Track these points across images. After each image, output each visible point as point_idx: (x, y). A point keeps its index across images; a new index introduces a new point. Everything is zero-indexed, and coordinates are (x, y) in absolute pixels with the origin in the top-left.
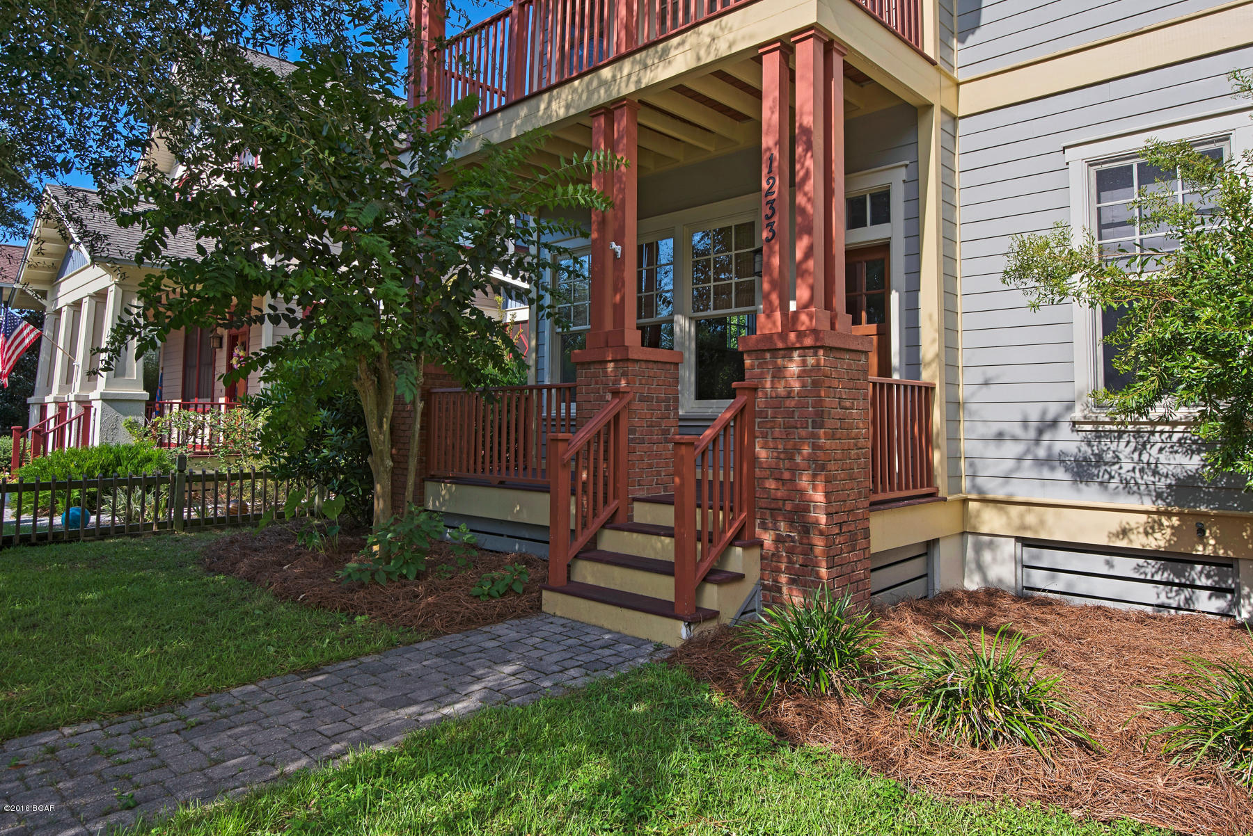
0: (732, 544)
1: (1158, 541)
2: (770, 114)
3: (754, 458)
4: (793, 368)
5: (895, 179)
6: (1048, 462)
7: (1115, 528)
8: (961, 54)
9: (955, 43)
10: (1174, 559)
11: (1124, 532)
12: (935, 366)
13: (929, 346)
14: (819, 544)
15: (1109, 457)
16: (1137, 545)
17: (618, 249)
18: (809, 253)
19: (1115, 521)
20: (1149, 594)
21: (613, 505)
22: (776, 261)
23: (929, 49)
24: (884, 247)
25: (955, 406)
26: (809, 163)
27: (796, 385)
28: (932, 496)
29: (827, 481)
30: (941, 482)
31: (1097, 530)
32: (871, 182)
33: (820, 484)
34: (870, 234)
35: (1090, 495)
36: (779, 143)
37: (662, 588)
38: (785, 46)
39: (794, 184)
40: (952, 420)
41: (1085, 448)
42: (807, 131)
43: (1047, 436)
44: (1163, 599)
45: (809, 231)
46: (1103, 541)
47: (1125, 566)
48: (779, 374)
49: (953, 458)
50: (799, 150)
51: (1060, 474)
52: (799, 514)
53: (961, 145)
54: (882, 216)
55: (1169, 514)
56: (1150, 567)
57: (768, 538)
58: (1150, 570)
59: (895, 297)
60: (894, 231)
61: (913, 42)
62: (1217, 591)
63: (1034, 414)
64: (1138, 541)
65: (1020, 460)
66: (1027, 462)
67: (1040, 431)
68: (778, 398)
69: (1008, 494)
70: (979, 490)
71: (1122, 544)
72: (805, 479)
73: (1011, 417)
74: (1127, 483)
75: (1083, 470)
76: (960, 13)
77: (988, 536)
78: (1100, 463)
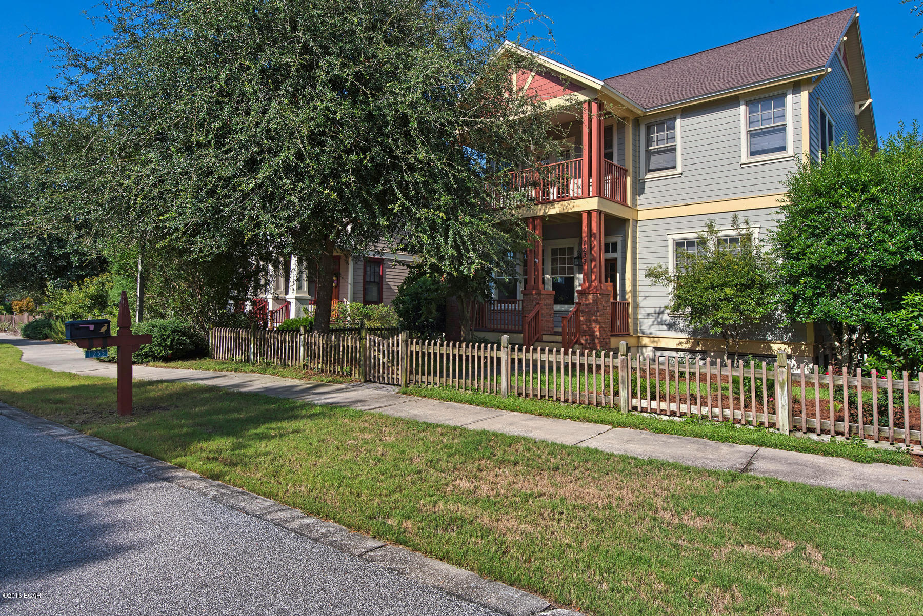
1: (688, 346)
2: (585, 228)
3: (580, 321)
4: (591, 296)
5: (618, 240)
6: (661, 323)
7: (678, 343)
8: (640, 200)
9: (638, 197)
10: (692, 351)
11: (680, 344)
12: (630, 294)
13: (628, 287)
14: (597, 341)
15: (677, 323)
17: (537, 261)
18: (595, 266)
19: (678, 341)
21: (538, 335)
22: (586, 267)
23: (629, 203)
24: (615, 260)
25: (636, 306)
26: (595, 243)
27: (591, 301)
28: (628, 335)
29: (600, 328)
30: (631, 332)
31: (673, 344)
32: (612, 239)
33: (598, 327)
34: (611, 255)
35: (672, 334)
36: (587, 236)
38: (589, 212)
39: (591, 248)
40: (635, 313)
41: (671, 321)
42: (594, 234)
43: (661, 316)
45: (595, 261)
46: (675, 347)
48: (586, 298)
49: (636, 324)
50: (593, 239)
51: (664, 327)
52: (592, 334)
53: (639, 229)
54: (615, 250)
55: (691, 339)
56: (687, 353)
57: (583, 342)
59: (618, 275)
60: (617, 255)
61: (623, 202)
63: (658, 310)
64: (684, 347)
65: (654, 322)
66: (656, 323)
67: (659, 314)
68: (586, 305)
69: (651, 334)
70: (643, 333)
71: (680, 347)
72: (594, 325)
73: (651, 311)
74: (681, 331)
75: (670, 326)
76: (639, 188)
77: (645, 347)
78: (675, 324)
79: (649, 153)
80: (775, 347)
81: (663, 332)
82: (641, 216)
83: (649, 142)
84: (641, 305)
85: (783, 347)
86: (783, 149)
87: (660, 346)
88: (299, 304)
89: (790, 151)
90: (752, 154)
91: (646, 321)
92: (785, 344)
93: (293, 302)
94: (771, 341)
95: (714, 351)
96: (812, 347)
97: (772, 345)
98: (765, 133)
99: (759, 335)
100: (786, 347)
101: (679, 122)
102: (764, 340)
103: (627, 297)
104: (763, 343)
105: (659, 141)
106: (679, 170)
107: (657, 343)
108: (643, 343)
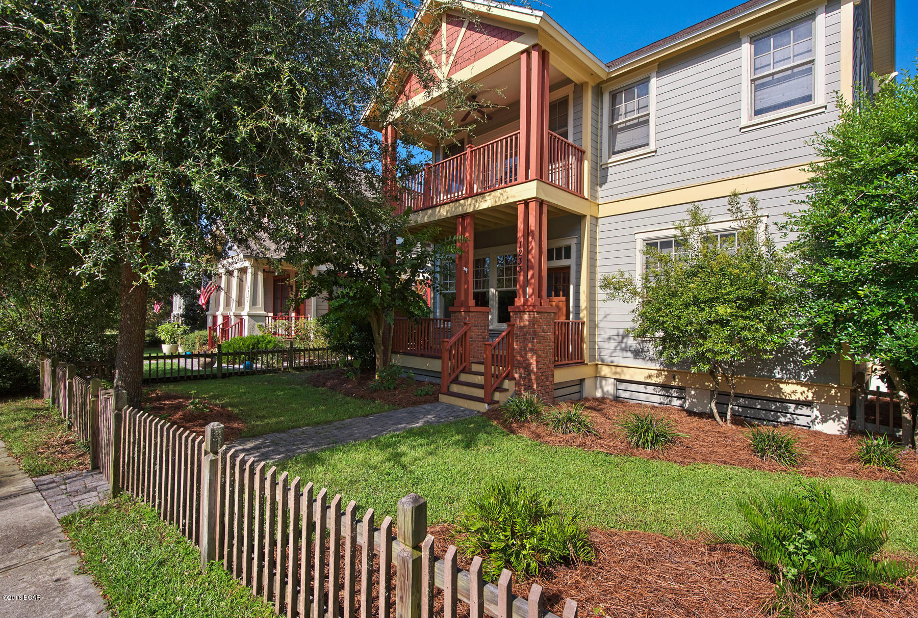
0: (505, 378)
1: (660, 380)
2: (521, 225)
3: (513, 349)
4: (526, 316)
5: (573, 242)
6: (625, 349)
7: (647, 375)
8: (601, 192)
9: (598, 189)
10: (665, 387)
11: (650, 376)
12: (585, 312)
13: (583, 304)
14: (533, 377)
15: (646, 349)
16: (653, 382)
17: (466, 270)
18: (533, 276)
19: (647, 372)
20: (657, 399)
21: (464, 365)
22: (522, 278)
23: (586, 194)
24: (568, 268)
25: (594, 326)
26: (533, 244)
27: (527, 323)
28: (582, 363)
29: (537, 357)
30: (586, 358)
31: (640, 376)
32: (563, 243)
33: (534, 358)
34: (563, 262)
35: (639, 363)
36: (523, 236)
37: (480, 393)
38: (526, 203)
39: (528, 252)
40: (593, 335)
41: (638, 346)
42: (532, 231)
43: (625, 340)
44: (662, 400)
45: (532, 268)
46: (642, 380)
47: (650, 389)
48: (521, 318)
49: (592, 349)
50: (530, 239)
51: (629, 354)
52: (527, 368)
53: (599, 229)
54: (568, 256)
55: (664, 371)
56: (658, 389)
57: (516, 376)
58: (658, 390)
59: (571, 287)
60: (571, 262)
61: (578, 192)
62: (679, 398)
63: (621, 332)
64: (654, 380)
65: (616, 348)
66: (619, 348)
67: (623, 337)
68: (521, 327)
69: (612, 362)
70: (603, 361)
71: (649, 381)
72: (529, 355)
73: (613, 332)
74: (651, 359)
75: (637, 354)
76: (600, 176)
77: (605, 378)
78: (643, 351)
79: (613, 130)
80: (787, 389)
81: (628, 360)
82: (603, 211)
83: (614, 115)
84: (601, 325)
85: (800, 389)
86: (808, 98)
87: (623, 377)
88: (252, 321)
89: (820, 99)
90: (758, 112)
91: (606, 345)
92: (802, 385)
93: (246, 318)
94: (780, 381)
95: (695, 389)
96: (847, 393)
97: (781, 386)
98: (779, 81)
99: (762, 370)
100: (805, 389)
101: (653, 82)
102: (770, 378)
103: (581, 315)
104: (769, 382)
105: (628, 110)
106: (652, 147)
107: (620, 374)
108: (603, 374)
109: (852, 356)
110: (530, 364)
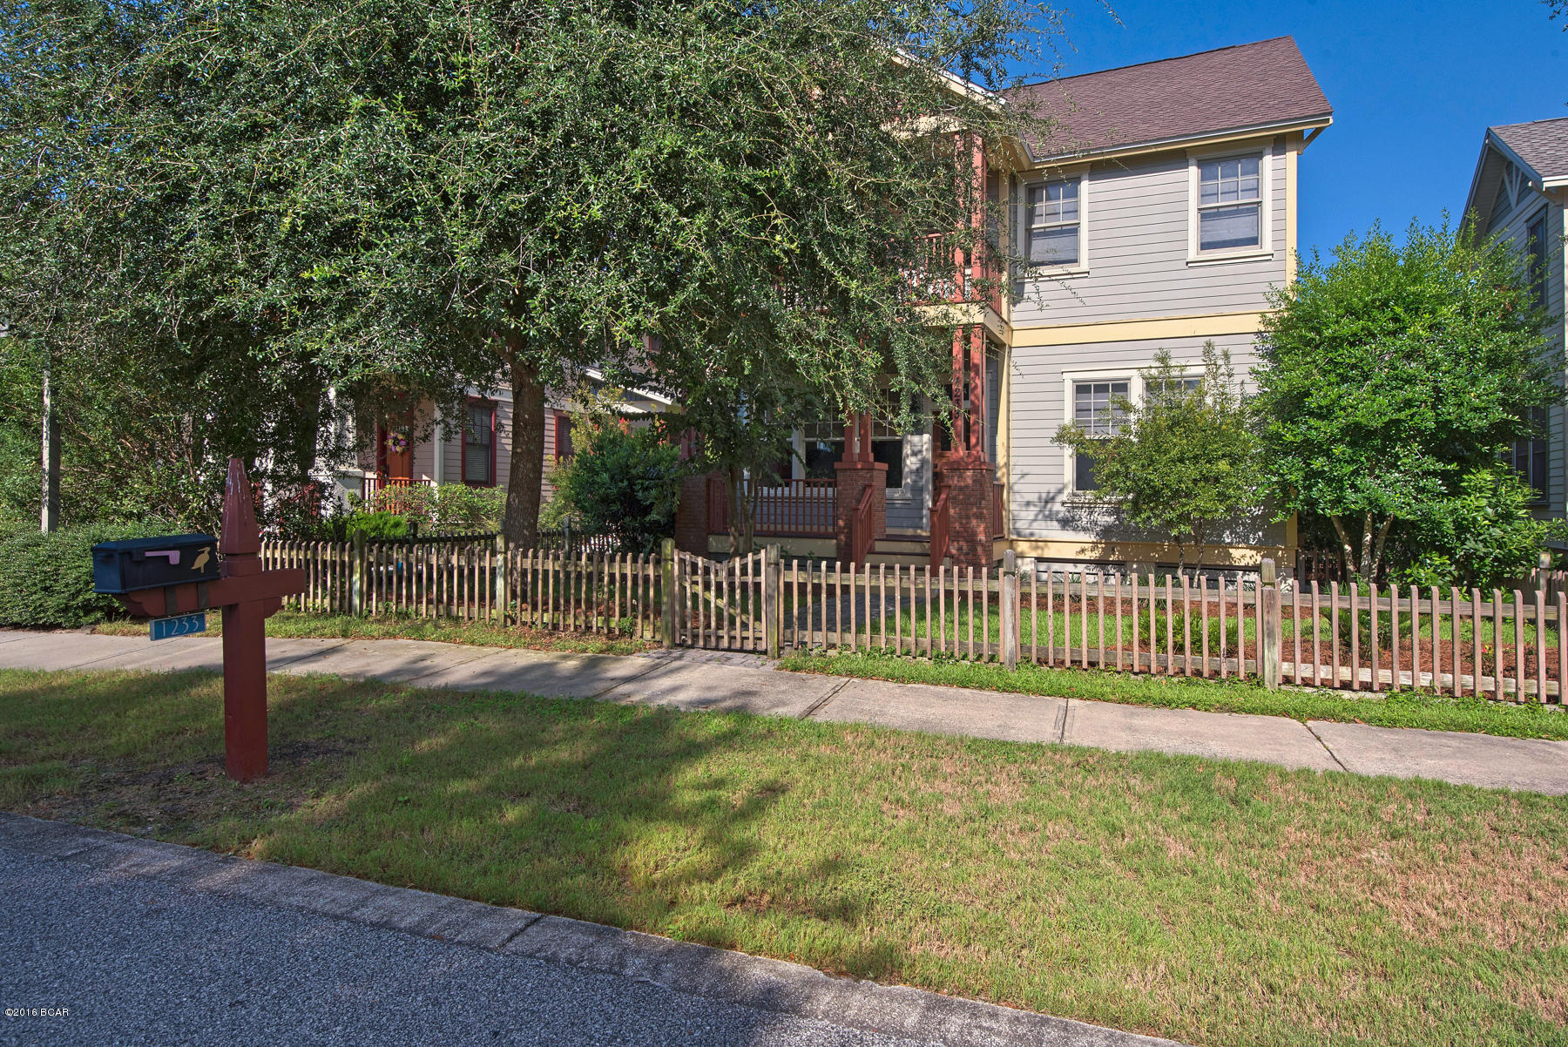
1: (1094, 555)
4: (969, 473)
6: (1049, 518)
7: (1078, 551)
8: (1015, 314)
9: (1012, 308)
10: (1101, 563)
11: (1083, 551)
12: (1004, 470)
13: (1001, 459)
15: (1077, 518)
16: (1087, 558)
19: (1078, 547)
21: (866, 542)
22: (960, 423)
23: (1004, 315)
25: (1012, 490)
26: (977, 381)
27: (970, 481)
28: (1002, 537)
30: (1007, 531)
31: (1070, 552)
35: (1069, 535)
41: (1067, 514)
43: (1049, 506)
44: (1096, 581)
46: (1074, 557)
47: (1081, 568)
48: (960, 476)
51: (1055, 524)
53: (1013, 361)
55: (1101, 543)
56: (1092, 567)
61: (1000, 314)
63: (1044, 496)
64: (1088, 556)
65: (1037, 515)
66: (1040, 517)
67: (1047, 502)
68: (961, 489)
69: (1032, 534)
70: (1019, 534)
71: (1081, 557)
72: (974, 522)
73: (1034, 497)
74: (1084, 529)
75: (1066, 523)
76: (1017, 292)
77: (1022, 556)
78: (1073, 519)
79: (1030, 234)
80: (1235, 553)
81: (1053, 531)
82: (1018, 339)
83: (1031, 216)
84: (1016, 488)
85: (1249, 553)
86: (1254, 241)
87: (1047, 554)
89: (1267, 246)
90: (1205, 246)
91: (1023, 514)
92: (1251, 548)
94: (1230, 545)
95: (1137, 563)
96: (1293, 554)
97: (1231, 550)
98: (1226, 213)
99: (1211, 535)
100: (1254, 552)
101: (1085, 185)
102: (1220, 544)
103: (999, 474)
104: (1218, 548)
105: (1049, 214)
106: (1084, 265)
107: (1042, 549)
108: (1019, 550)
109: (1323, 509)
110: (975, 534)
